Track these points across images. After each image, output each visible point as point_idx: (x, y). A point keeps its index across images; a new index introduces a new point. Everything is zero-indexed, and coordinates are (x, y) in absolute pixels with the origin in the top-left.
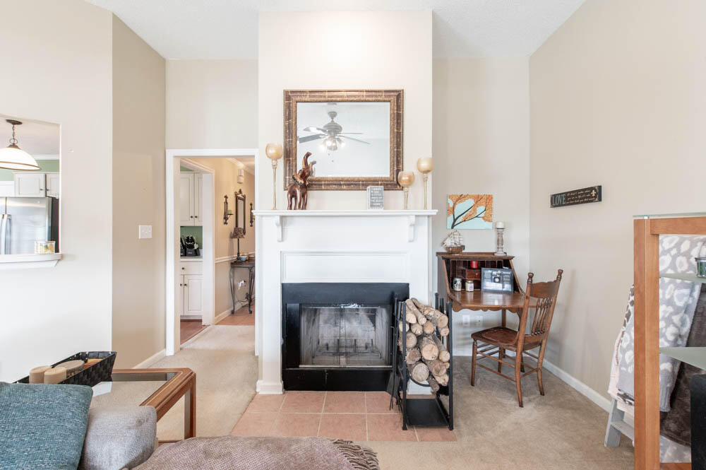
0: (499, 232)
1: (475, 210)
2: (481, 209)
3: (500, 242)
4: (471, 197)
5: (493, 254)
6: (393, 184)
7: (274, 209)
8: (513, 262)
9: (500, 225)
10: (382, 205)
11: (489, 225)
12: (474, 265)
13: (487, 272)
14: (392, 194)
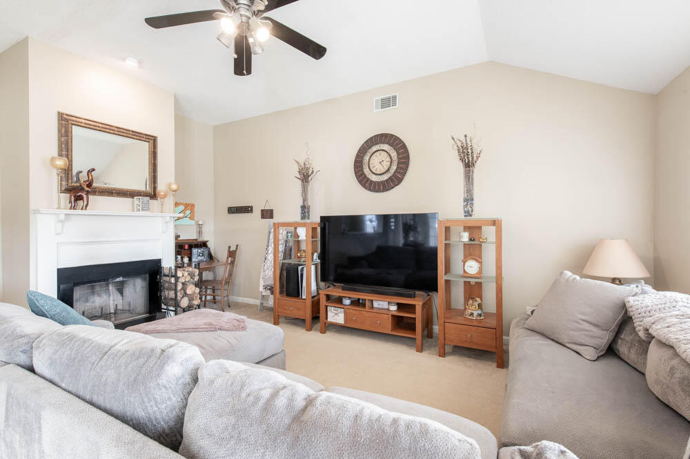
0: (200, 226)
1: (185, 213)
2: (188, 212)
3: (200, 233)
4: (182, 204)
5: (196, 240)
6: (153, 196)
7: (58, 208)
8: (208, 243)
9: (201, 223)
10: (148, 209)
11: (193, 222)
12: (186, 247)
13: (195, 251)
14: (153, 202)
